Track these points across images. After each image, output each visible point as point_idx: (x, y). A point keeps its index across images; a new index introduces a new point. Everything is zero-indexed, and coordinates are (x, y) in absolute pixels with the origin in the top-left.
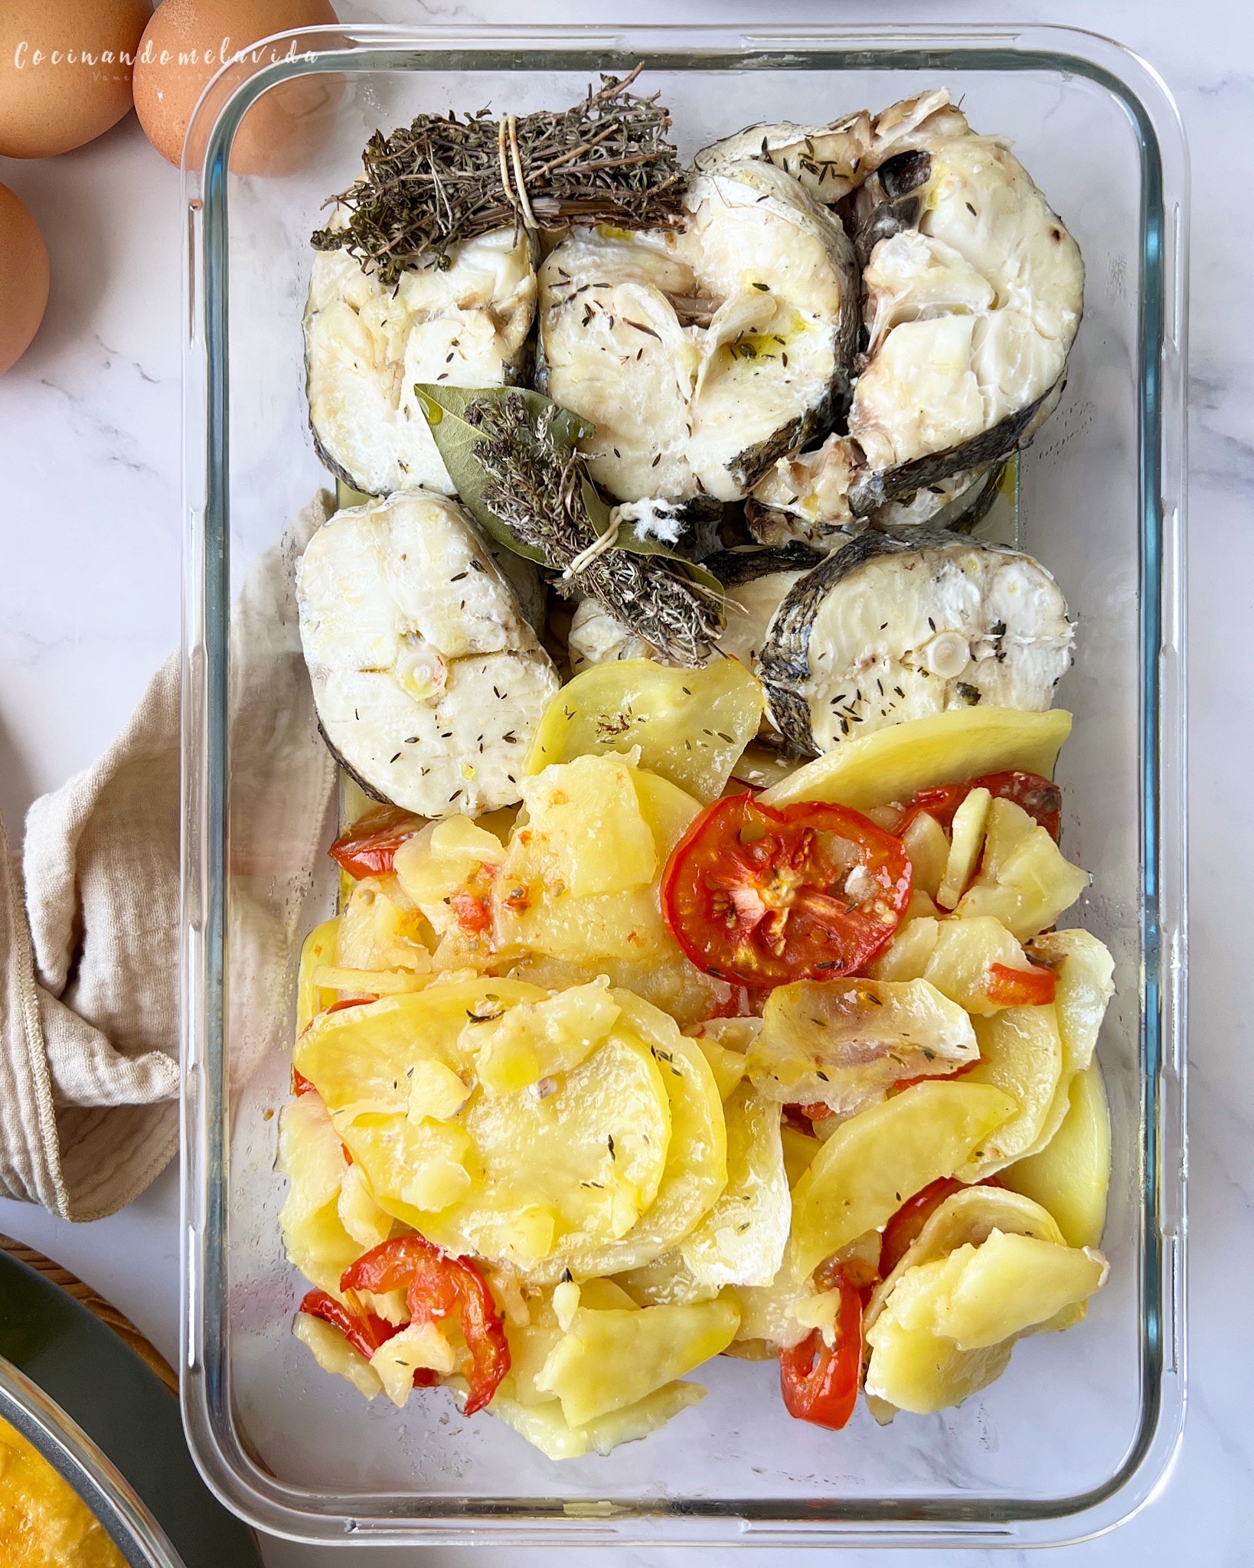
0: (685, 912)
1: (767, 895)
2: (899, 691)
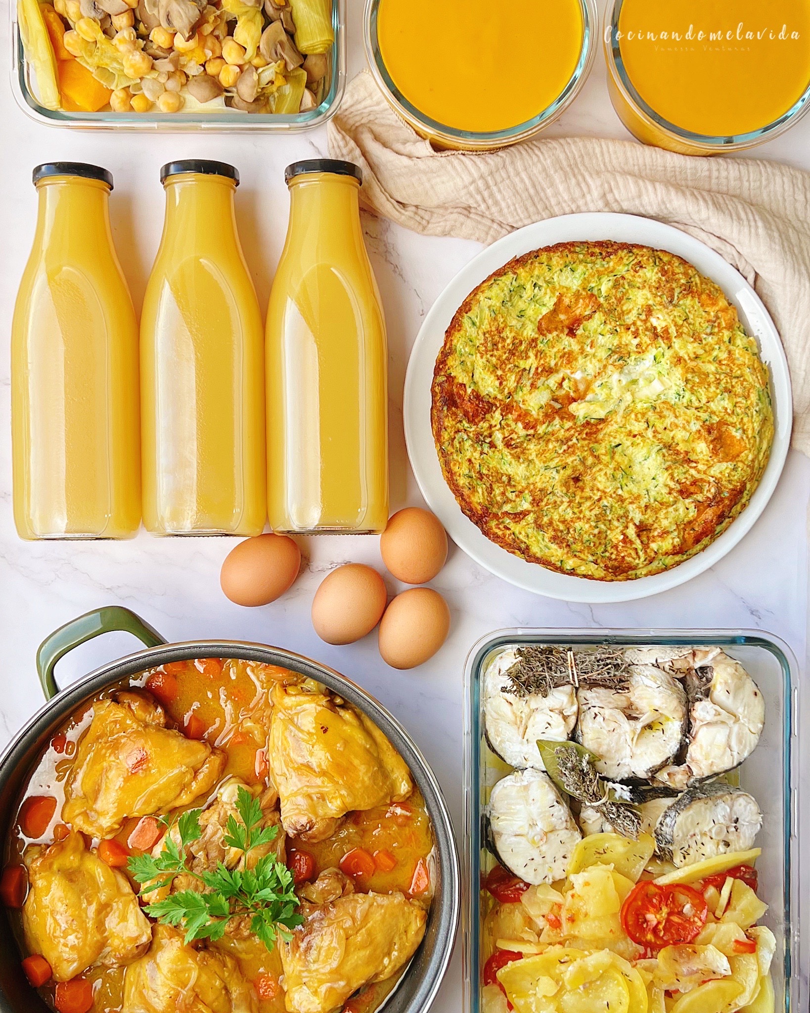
0: (630, 923)
1: (658, 916)
2: (703, 844)
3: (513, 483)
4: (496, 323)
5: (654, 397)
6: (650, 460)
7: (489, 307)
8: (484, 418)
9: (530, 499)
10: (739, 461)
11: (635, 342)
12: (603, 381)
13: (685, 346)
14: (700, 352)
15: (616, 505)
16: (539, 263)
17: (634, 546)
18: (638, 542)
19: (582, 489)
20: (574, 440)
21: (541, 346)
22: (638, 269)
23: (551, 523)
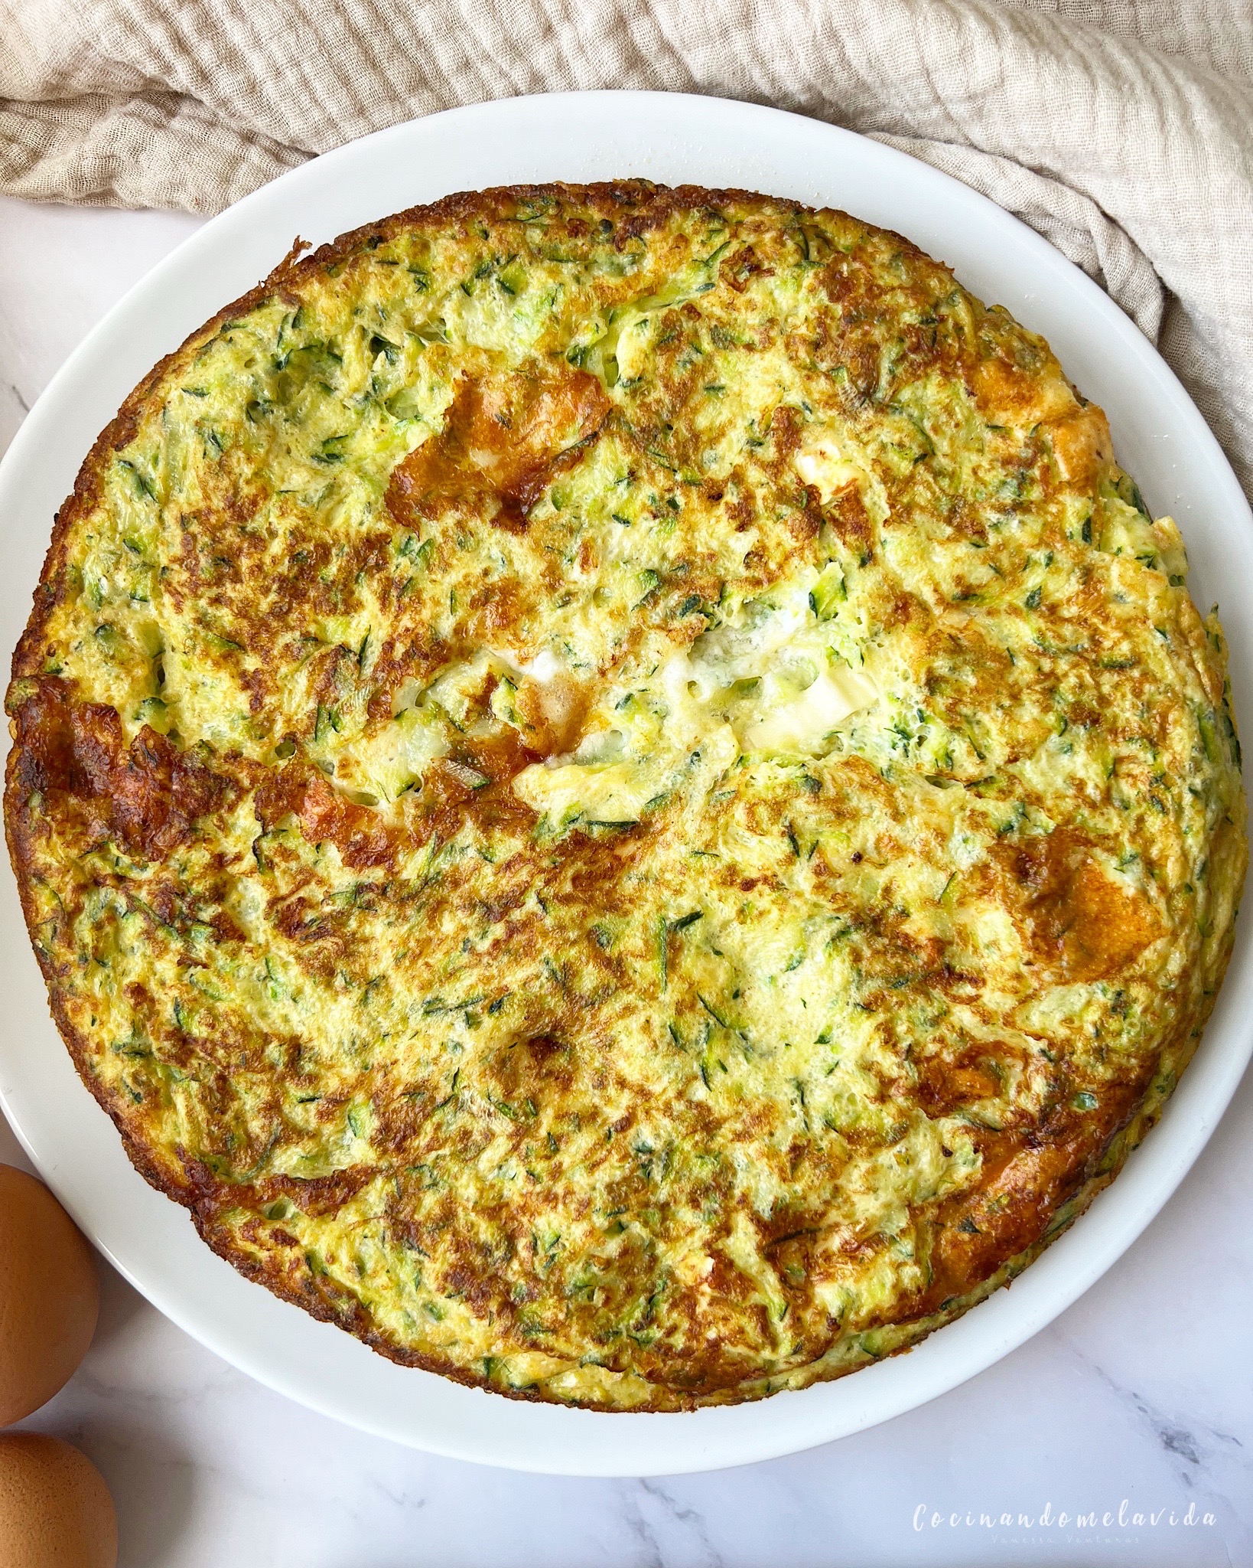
3: (308, 1067)
4: (225, 483)
5: (817, 744)
6: (807, 969)
7: (199, 425)
8: (193, 830)
9: (370, 1124)
10: (1132, 978)
11: (744, 543)
12: (634, 688)
13: (924, 554)
14: (980, 574)
15: (687, 1146)
16: (382, 262)
17: (755, 1298)
18: (771, 1278)
19: (566, 1082)
20: (531, 903)
21: (400, 566)
22: (742, 278)
23: (447, 1216)
